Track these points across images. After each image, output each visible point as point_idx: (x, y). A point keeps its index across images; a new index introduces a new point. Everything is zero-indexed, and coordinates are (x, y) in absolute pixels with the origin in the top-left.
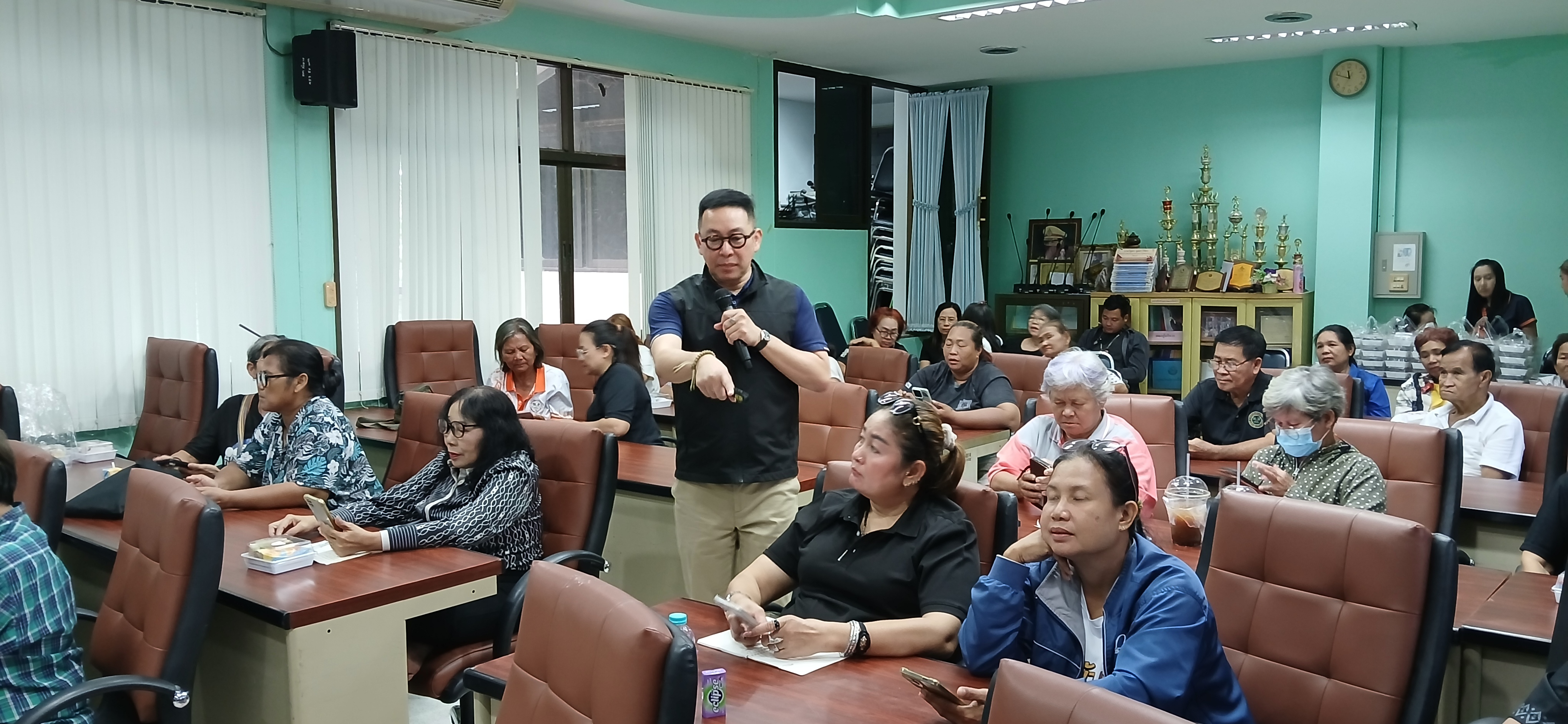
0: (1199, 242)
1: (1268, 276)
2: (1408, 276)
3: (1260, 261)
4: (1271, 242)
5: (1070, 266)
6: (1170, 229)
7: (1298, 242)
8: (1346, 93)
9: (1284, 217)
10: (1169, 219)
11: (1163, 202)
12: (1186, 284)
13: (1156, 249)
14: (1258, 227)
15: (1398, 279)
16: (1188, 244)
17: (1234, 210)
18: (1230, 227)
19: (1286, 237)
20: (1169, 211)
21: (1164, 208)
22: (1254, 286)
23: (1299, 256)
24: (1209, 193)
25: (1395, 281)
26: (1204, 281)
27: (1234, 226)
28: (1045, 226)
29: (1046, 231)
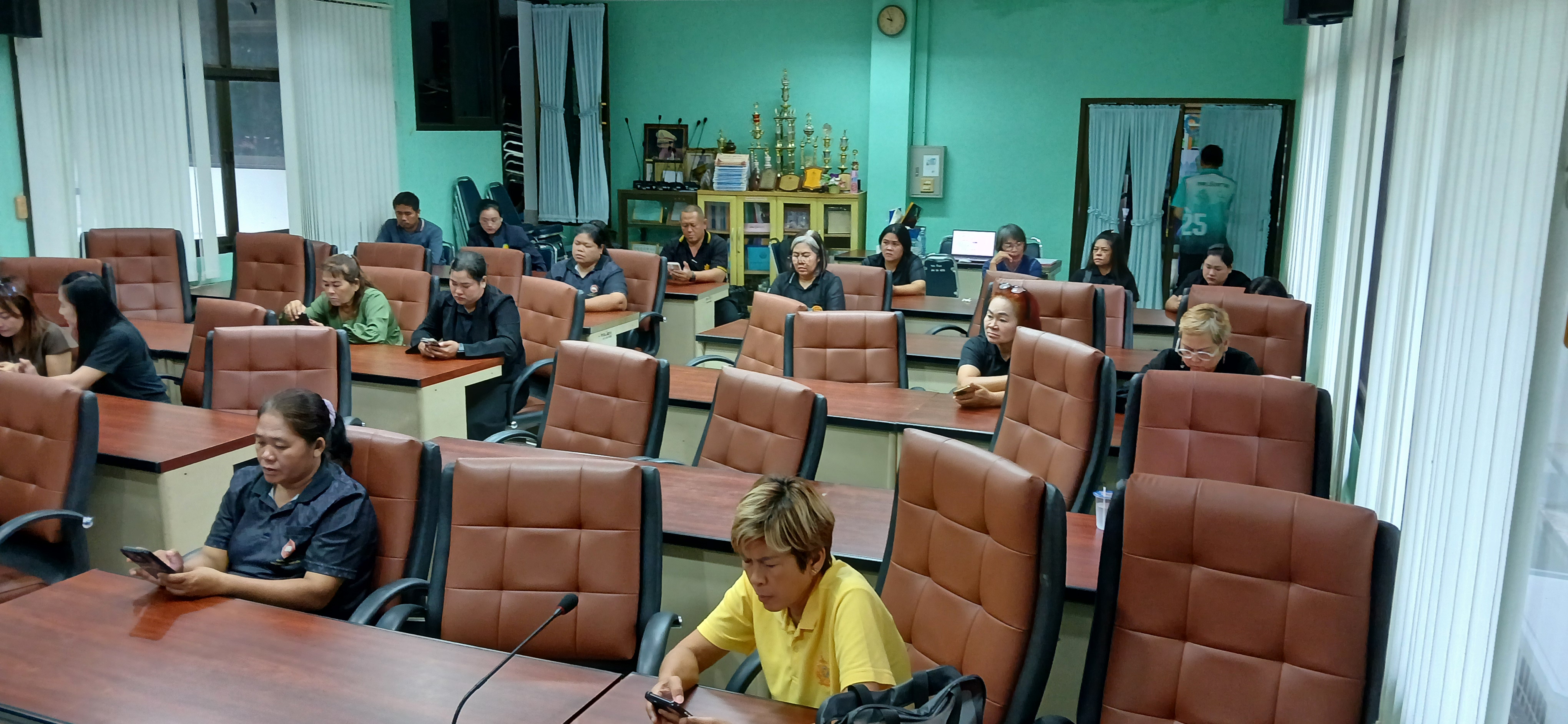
0: (781, 150)
1: (832, 180)
2: (934, 180)
3: (827, 167)
4: (835, 151)
5: (681, 166)
6: (759, 138)
7: (854, 152)
8: (889, 33)
9: (845, 131)
10: (758, 130)
11: (753, 115)
12: (771, 185)
13: (748, 155)
14: (825, 139)
15: (927, 183)
16: (773, 151)
17: (808, 124)
18: (804, 138)
19: (846, 148)
20: (758, 123)
21: (754, 121)
22: (822, 187)
23: (856, 164)
24: (788, 109)
25: (924, 184)
26: (786, 183)
27: (808, 137)
28: (658, 130)
29: (658, 134)
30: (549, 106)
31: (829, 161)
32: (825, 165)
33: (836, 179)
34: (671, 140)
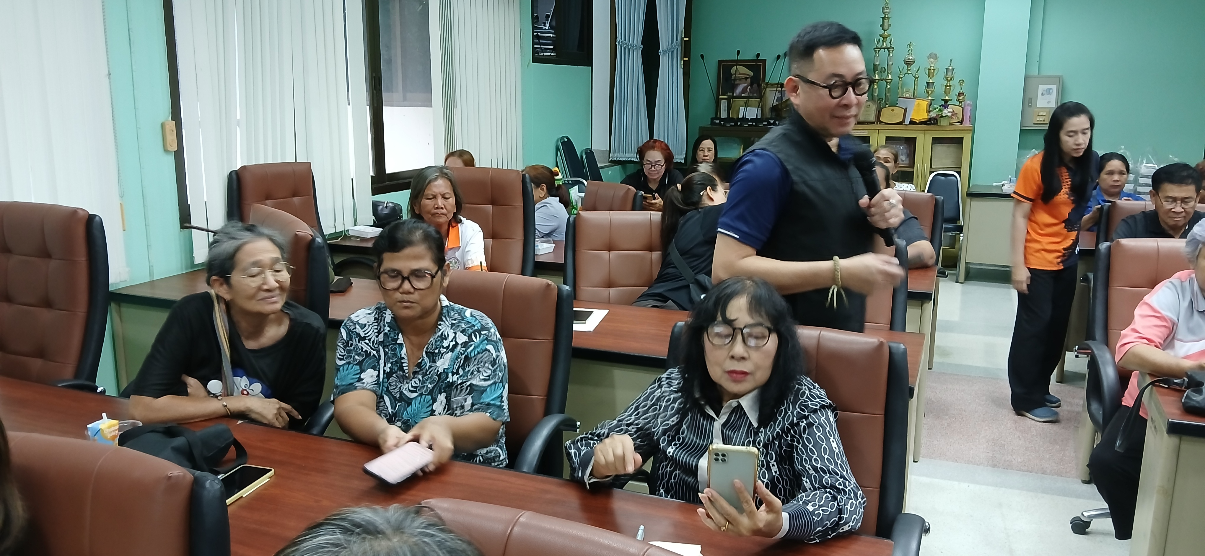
0: (879, 81)
1: (945, 112)
3: (930, 98)
7: (962, 82)
9: (951, 60)
12: (872, 118)
14: (930, 69)
15: (1041, 114)
17: (908, 55)
18: (903, 68)
19: (951, 79)
22: (930, 119)
23: (962, 94)
24: (888, 39)
25: (1038, 115)
26: (888, 115)
27: (908, 68)
28: (734, 66)
29: (733, 70)
30: (626, 44)
31: (931, 93)
32: (928, 97)
33: (948, 110)
34: (748, 76)
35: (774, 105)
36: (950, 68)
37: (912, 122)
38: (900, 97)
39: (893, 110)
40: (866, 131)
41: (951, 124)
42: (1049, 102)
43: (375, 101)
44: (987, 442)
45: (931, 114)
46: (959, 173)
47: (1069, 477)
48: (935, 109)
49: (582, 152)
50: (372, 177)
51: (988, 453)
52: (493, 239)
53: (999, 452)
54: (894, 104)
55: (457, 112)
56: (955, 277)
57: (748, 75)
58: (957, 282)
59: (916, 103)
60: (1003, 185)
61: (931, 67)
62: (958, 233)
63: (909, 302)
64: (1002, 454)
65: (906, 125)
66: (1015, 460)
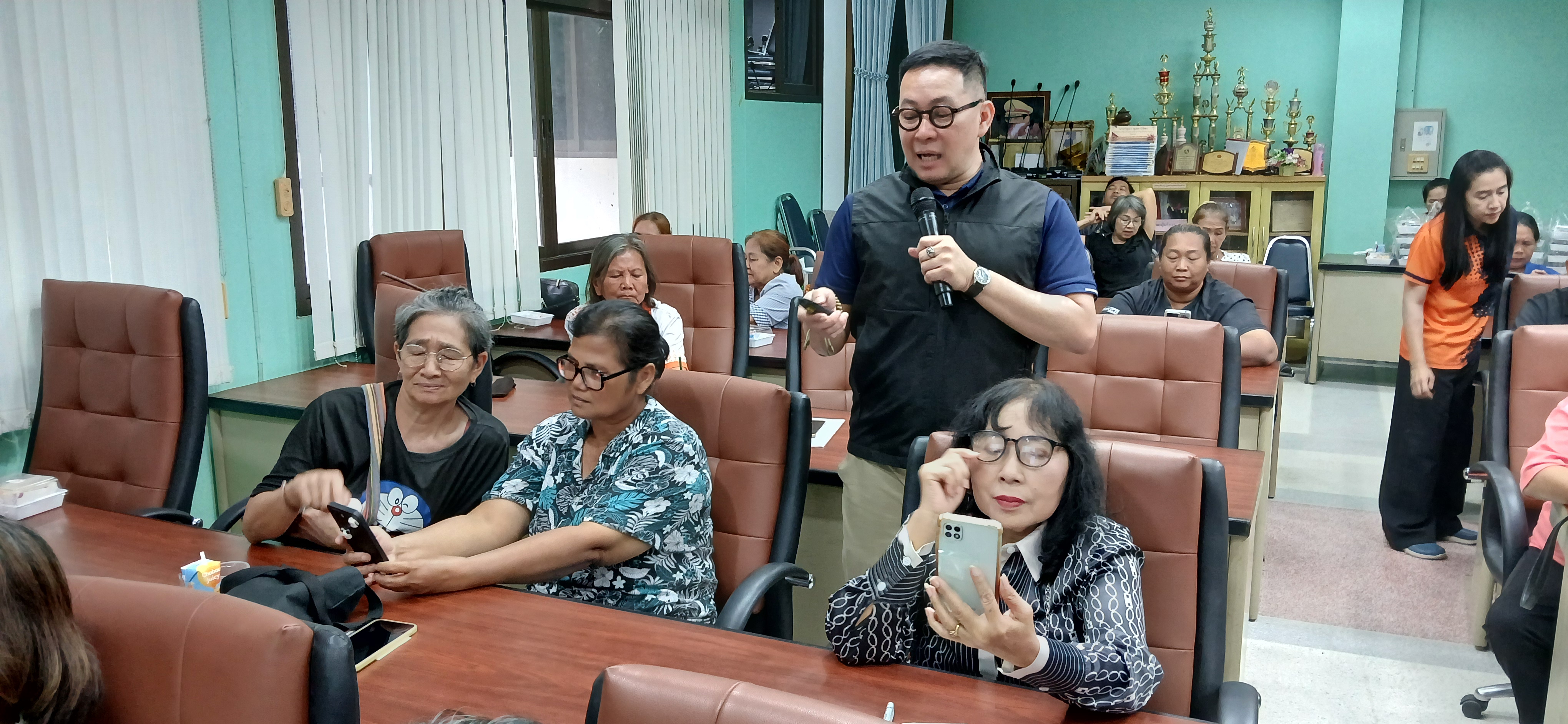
0: (1200, 119)
1: (1289, 157)
2: (1429, 156)
3: (1268, 140)
4: (1280, 117)
5: (1041, 147)
6: (1167, 103)
7: (1310, 118)
9: (1296, 91)
10: (1166, 92)
11: (1159, 73)
12: (1192, 167)
14: (1269, 102)
15: (1418, 160)
16: (1189, 121)
17: (1239, 83)
18: (1233, 101)
19: (1296, 115)
20: (1166, 83)
21: (1161, 80)
22: (1269, 168)
23: (1310, 135)
24: (1212, 63)
25: (1414, 162)
26: (1212, 163)
27: (1239, 100)
28: (1007, 100)
29: (1007, 106)
30: (867, 73)
31: (1271, 132)
32: (1266, 139)
33: (1293, 155)
34: (1027, 113)
35: (1061, 150)
36: (1296, 100)
37: (1245, 172)
38: (1229, 139)
39: (1219, 156)
40: (1184, 184)
41: (1297, 174)
42: (1428, 144)
43: (544, 151)
44: (1348, 595)
45: (1270, 160)
46: (1308, 239)
47: (1459, 643)
48: (1276, 155)
49: (809, 214)
50: (540, 248)
51: (1349, 609)
52: (694, 327)
53: (1364, 609)
54: (1222, 149)
55: (649, 163)
56: (1303, 376)
57: (1026, 111)
58: (1307, 382)
59: (1250, 147)
60: (1367, 254)
61: (1269, 99)
62: (1308, 317)
63: (1243, 409)
64: (1369, 611)
65: (1238, 175)
66: (1385, 618)
